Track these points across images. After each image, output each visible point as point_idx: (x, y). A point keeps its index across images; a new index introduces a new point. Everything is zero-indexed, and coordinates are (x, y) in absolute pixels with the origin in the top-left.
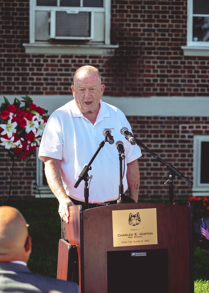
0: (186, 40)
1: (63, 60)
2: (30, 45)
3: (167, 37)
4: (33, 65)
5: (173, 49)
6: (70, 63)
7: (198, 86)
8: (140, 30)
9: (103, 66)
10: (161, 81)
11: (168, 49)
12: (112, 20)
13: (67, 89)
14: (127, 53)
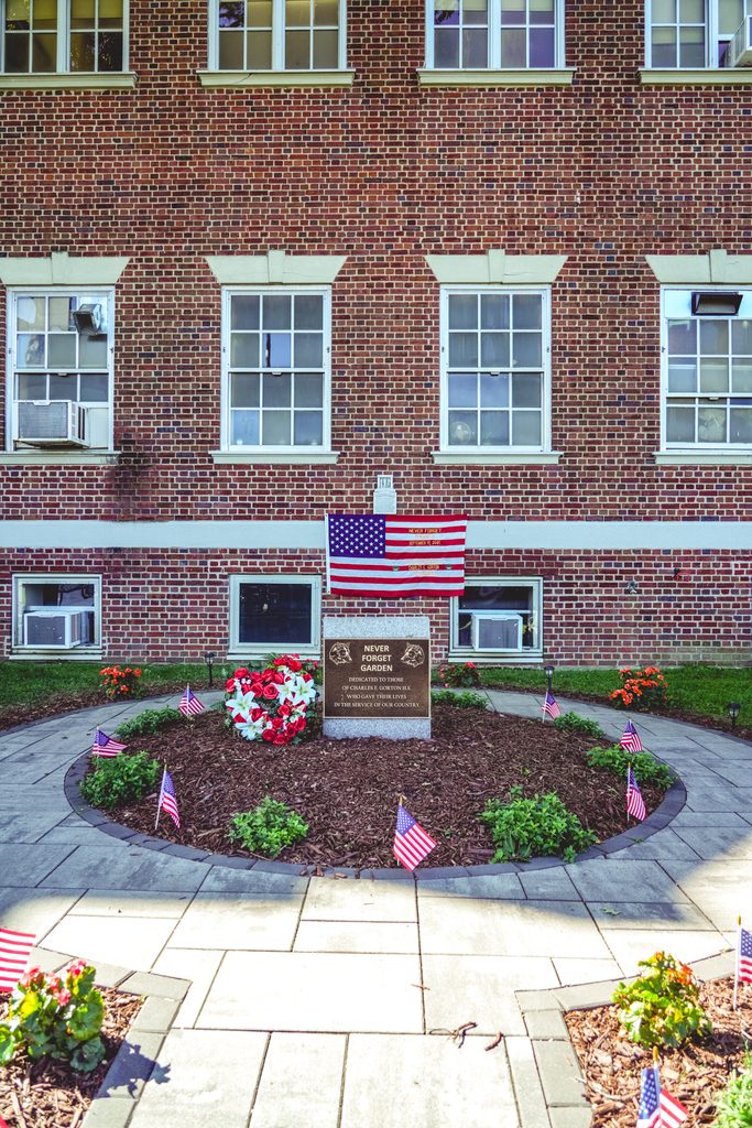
0: (218, 442)
1: (48, 472)
3: (190, 438)
4: (8, 480)
5: (199, 455)
6: (58, 476)
7: (235, 505)
8: (153, 430)
9: (103, 480)
10: (182, 499)
11: (192, 455)
12: (115, 417)
13: (54, 511)
14: (135, 461)
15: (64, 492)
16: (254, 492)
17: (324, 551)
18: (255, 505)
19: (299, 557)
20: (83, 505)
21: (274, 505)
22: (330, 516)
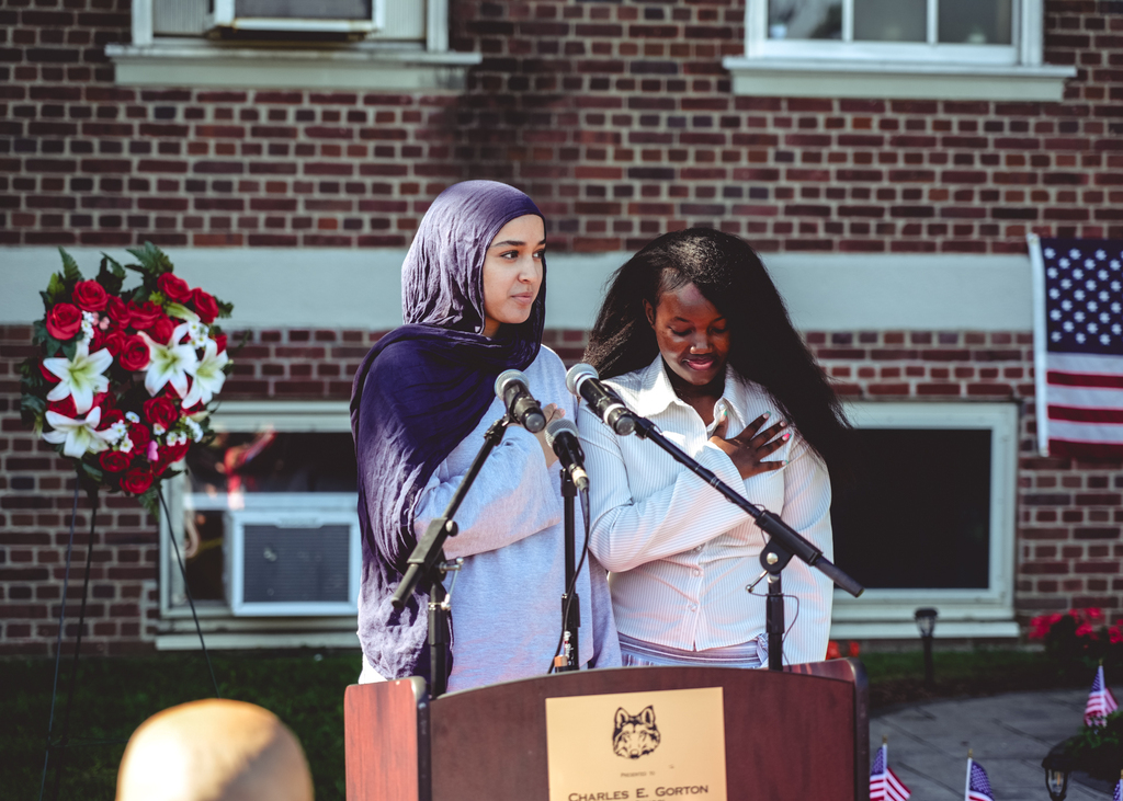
0: (741, 33)
1: (263, 109)
2: (132, 51)
3: (668, 21)
4: (145, 129)
5: (692, 68)
6: (290, 121)
7: (790, 210)
9: (420, 135)
10: (647, 191)
11: (672, 68)
13: (280, 223)
14: (513, 83)
15: (310, 169)
16: (842, 175)
17: (1027, 338)
18: (843, 211)
19: (963, 355)
20: (364, 206)
21: (896, 212)
22: (1044, 244)
